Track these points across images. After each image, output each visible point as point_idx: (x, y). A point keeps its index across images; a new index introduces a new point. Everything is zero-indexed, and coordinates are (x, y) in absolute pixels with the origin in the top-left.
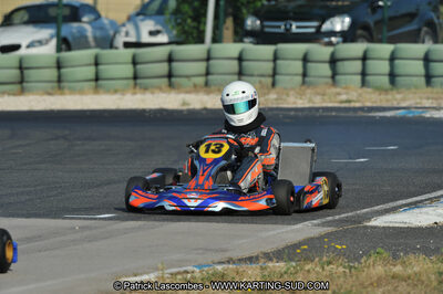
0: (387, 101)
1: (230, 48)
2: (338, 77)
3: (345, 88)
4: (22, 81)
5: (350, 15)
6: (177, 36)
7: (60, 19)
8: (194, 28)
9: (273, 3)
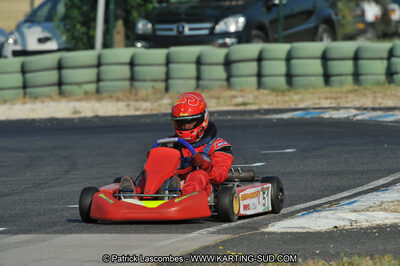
0: (285, 102)
1: (122, 53)
2: (233, 80)
3: (241, 91)
5: (244, 15)
6: (67, 42)
8: (83, 33)
9: (164, 5)
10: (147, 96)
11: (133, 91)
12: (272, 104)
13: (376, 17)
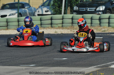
2: (101, 24)
3: (104, 27)
4: (7, 26)
5: (105, 6)
6: (54, 12)
7: (19, 7)
8: (58, 10)
9: (82, 2)
10: (77, 28)
11: (73, 27)
12: (112, 31)
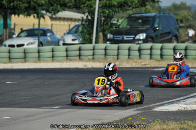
0: (160, 64)
1: (102, 46)
2: (141, 56)
3: (144, 60)
4: (25, 58)
5: (146, 33)
6: (82, 41)
7: (39, 35)
8: (88, 38)
9: (117, 29)
11: (106, 59)
12: (155, 65)
13: (193, 35)
